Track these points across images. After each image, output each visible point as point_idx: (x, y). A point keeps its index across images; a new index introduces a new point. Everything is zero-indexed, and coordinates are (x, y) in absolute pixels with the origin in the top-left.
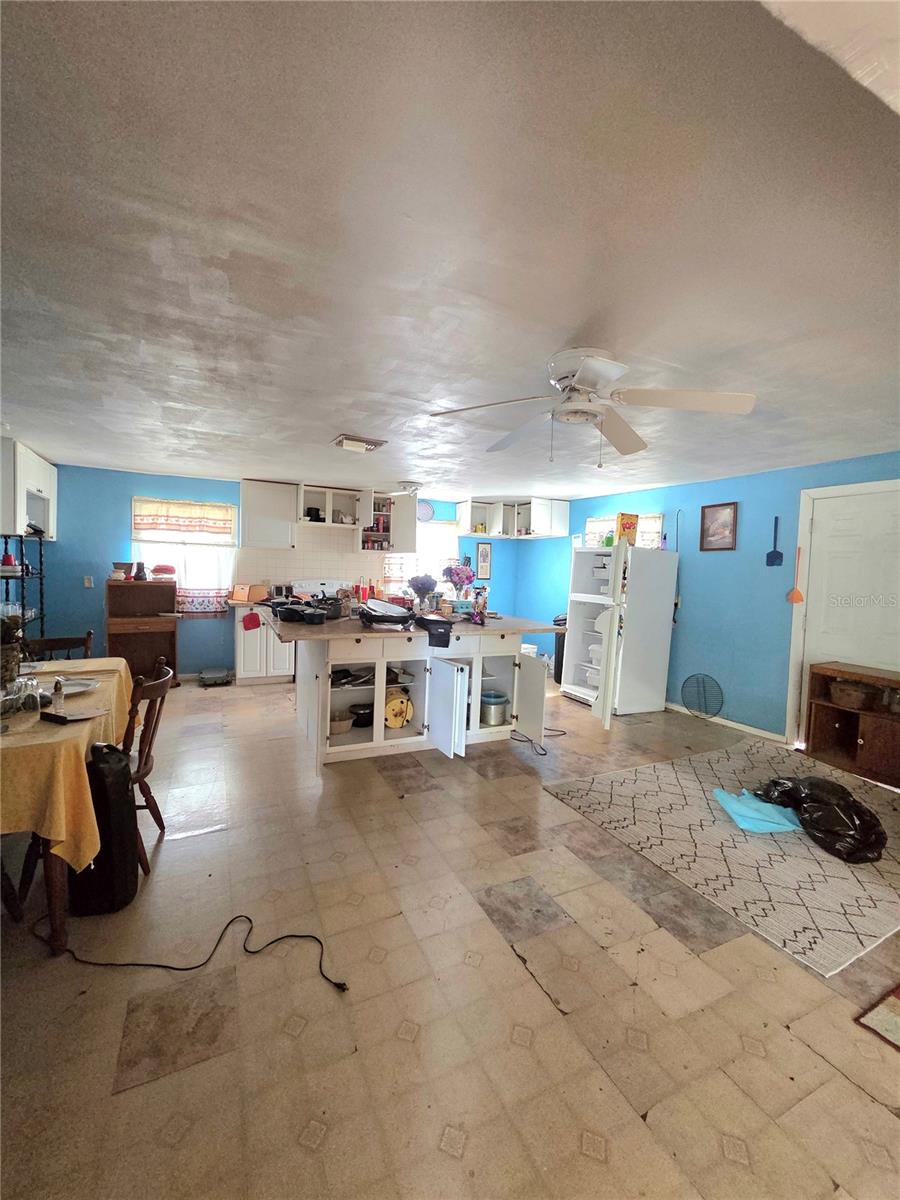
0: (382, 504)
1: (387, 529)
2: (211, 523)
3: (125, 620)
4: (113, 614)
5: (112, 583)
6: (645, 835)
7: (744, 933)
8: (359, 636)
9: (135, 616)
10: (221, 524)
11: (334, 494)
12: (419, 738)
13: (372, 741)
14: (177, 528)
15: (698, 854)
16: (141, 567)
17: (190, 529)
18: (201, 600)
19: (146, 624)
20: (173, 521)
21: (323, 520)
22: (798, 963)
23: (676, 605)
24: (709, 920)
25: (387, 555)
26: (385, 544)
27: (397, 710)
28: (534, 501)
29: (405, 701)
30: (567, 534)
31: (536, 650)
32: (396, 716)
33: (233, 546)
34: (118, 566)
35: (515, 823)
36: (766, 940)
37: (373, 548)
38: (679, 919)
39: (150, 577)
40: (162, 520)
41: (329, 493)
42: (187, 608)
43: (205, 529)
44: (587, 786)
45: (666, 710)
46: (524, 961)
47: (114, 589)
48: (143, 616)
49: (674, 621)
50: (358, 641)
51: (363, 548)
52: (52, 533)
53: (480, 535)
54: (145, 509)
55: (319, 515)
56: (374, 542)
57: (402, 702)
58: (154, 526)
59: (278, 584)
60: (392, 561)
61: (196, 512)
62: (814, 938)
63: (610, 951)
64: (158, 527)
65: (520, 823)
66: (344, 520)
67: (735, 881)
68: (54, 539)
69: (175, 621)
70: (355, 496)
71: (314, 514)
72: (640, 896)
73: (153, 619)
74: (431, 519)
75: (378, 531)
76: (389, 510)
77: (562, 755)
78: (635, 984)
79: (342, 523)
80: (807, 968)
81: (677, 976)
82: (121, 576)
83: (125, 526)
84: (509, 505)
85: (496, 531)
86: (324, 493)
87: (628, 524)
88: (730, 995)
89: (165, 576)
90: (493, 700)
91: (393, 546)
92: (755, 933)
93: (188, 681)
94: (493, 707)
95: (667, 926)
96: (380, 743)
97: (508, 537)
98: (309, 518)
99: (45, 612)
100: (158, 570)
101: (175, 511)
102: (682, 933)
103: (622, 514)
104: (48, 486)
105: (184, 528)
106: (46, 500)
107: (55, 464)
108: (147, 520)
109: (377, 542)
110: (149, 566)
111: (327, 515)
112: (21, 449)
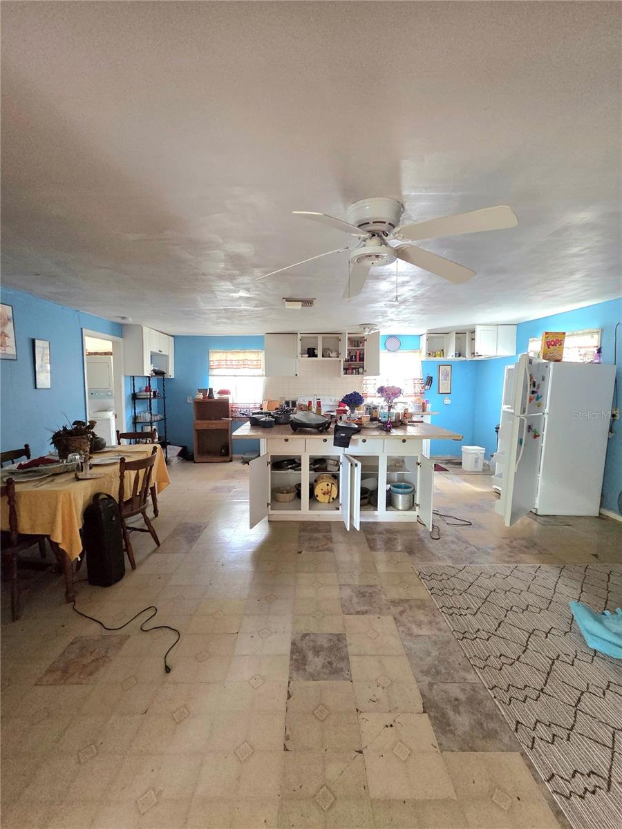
0: (357, 342)
1: (362, 359)
2: (249, 363)
3: (203, 422)
4: (198, 418)
5: (196, 401)
6: (477, 626)
7: (511, 750)
8: (288, 437)
9: (211, 419)
10: (255, 363)
11: (323, 338)
12: (337, 512)
13: (300, 510)
14: (231, 367)
15: (521, 659)
16: (211, 390)
17: (238, 367)
18: (245, 410)
19: (214, 424)
20: (229, 363)
21: (316, 356)
22: (553, 804)
23: (613, 416)
24: (481, 724)
25: (365, 378)
26: (361, 370)
27: (325, 489)
28: (478, 329)
29: (330, 484)
30: (515, 354)
31: (484, 452)
32: (324, 494)
33: (262, 376)
34: (200, 391)
35: (366, 589)
36: (531, 766)
37: (352, 373)
38: (451, 714)
39: (216, 396)
40: (224, 363)
41: (320, 336)
42: (238, 415)
43: (247, 366)
44: (453, 572)
45: (601, 516)
46: (289, 697)
47: (198, 404)
48: (215, 419)
49: (611, 430)
50: (287, 440)
51: (346, 374)
52: (171, 373)
53: (438, 359)
54: (215, 357)
55: (314, 353)
56: (353, 369)
57: (328, 485)
58: (219, 367)
59: (287, 400)
60: (368, 382)
61: (241, 356)
62: (596, 786)
63: (362, 715)
64: (222, 367)
65: (370, 590)
66: (331, 355)
67: (543, 698)
68: (172, 377)
69: (228, 423)
70: (338, 337)
71: (311, 353)
72: (427, 679)
73: (218, 422)
74: (399, 349)
75: (356, 361)
76: (363, 346)
77: (453, 542)
78: (361, 752)
79: (330, 357)
80: (559, 813)
81: (405, 762)
82: (201, 396)
83: (206, 368)
84: (460, 334)
85: (451, 355)
86: (317, 337)
87: (554, 343)
88: (445, 802)
89: (224, 396)
90: (400, 490)
91: (366, 371)
92: (523, 754)
93: (238, 459)
94: (400, 496)
95: (432, 714)
96: (305, 512)
97: (464, 359)
98: (307, 355)
99: (167, 417)
100: (221, 392)
101: (230, 356)
102: (442, 725)
103: (547, 333)
104: (167, 348)
105: (235, 367)
106: (166, 356)
107: (172, 336)
108: (216, 363)
109: (355, 368)
110: (216, 390)
111: (319, 352)
112: (146, 330)
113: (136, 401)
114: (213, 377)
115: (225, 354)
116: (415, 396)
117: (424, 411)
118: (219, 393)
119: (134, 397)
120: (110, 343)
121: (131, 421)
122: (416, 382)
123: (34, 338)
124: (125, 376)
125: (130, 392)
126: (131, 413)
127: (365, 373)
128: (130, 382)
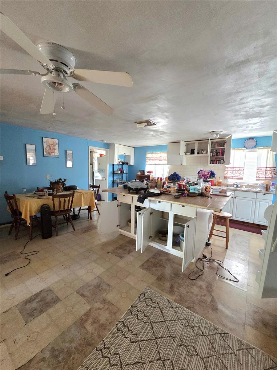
1: (223, 155)
2: (162, 158)
11: (199, 143)
14: (154, 160)
16: (144, 171)
20: (153, 158)
21: (194, 154)
26: (222, 161)
34: (140, 171)
37: (216, 163)
39: (146, 174)
40: (151, 158)
41: (197, 143)
43: (161, 160)
47: (138, 176)
50: (124, 196)
51: (210, 164)
52: (132, 163)
54: (149, 155)
55: (194, 152)
56: (217, 161)
61: (159, 155)
64: (151, 160)
66: (203, 153)
71: (192, 152)
74: (255, 147)
75: (219, 156)
76: (224, 146)
82: (139, 173)
83: (145, 161)
86: (195, 143)
89: (149, 174)
98: (190, 154)
104: (130, 153)
105: (156, 160)
106: (130, 156)
107: (134, 147)
108: (148, 159)
109: (219, 160)
110: (146, 171)
111: (196, 152)
112: (116, 145)
113: (114, 174)
114: (147, 165)
115: (152, 154)
116: (266, 180)
117: (267, 190)
118: (148, 172)
119: (114, 172)
120: (105, 151)
121: (112, 182)
122: (268, 169)
123: (66, 150)
124: (109, 164)
125: (111, 170)
126: (111, 179)
127: (224, 163)
128: (112, 166)
